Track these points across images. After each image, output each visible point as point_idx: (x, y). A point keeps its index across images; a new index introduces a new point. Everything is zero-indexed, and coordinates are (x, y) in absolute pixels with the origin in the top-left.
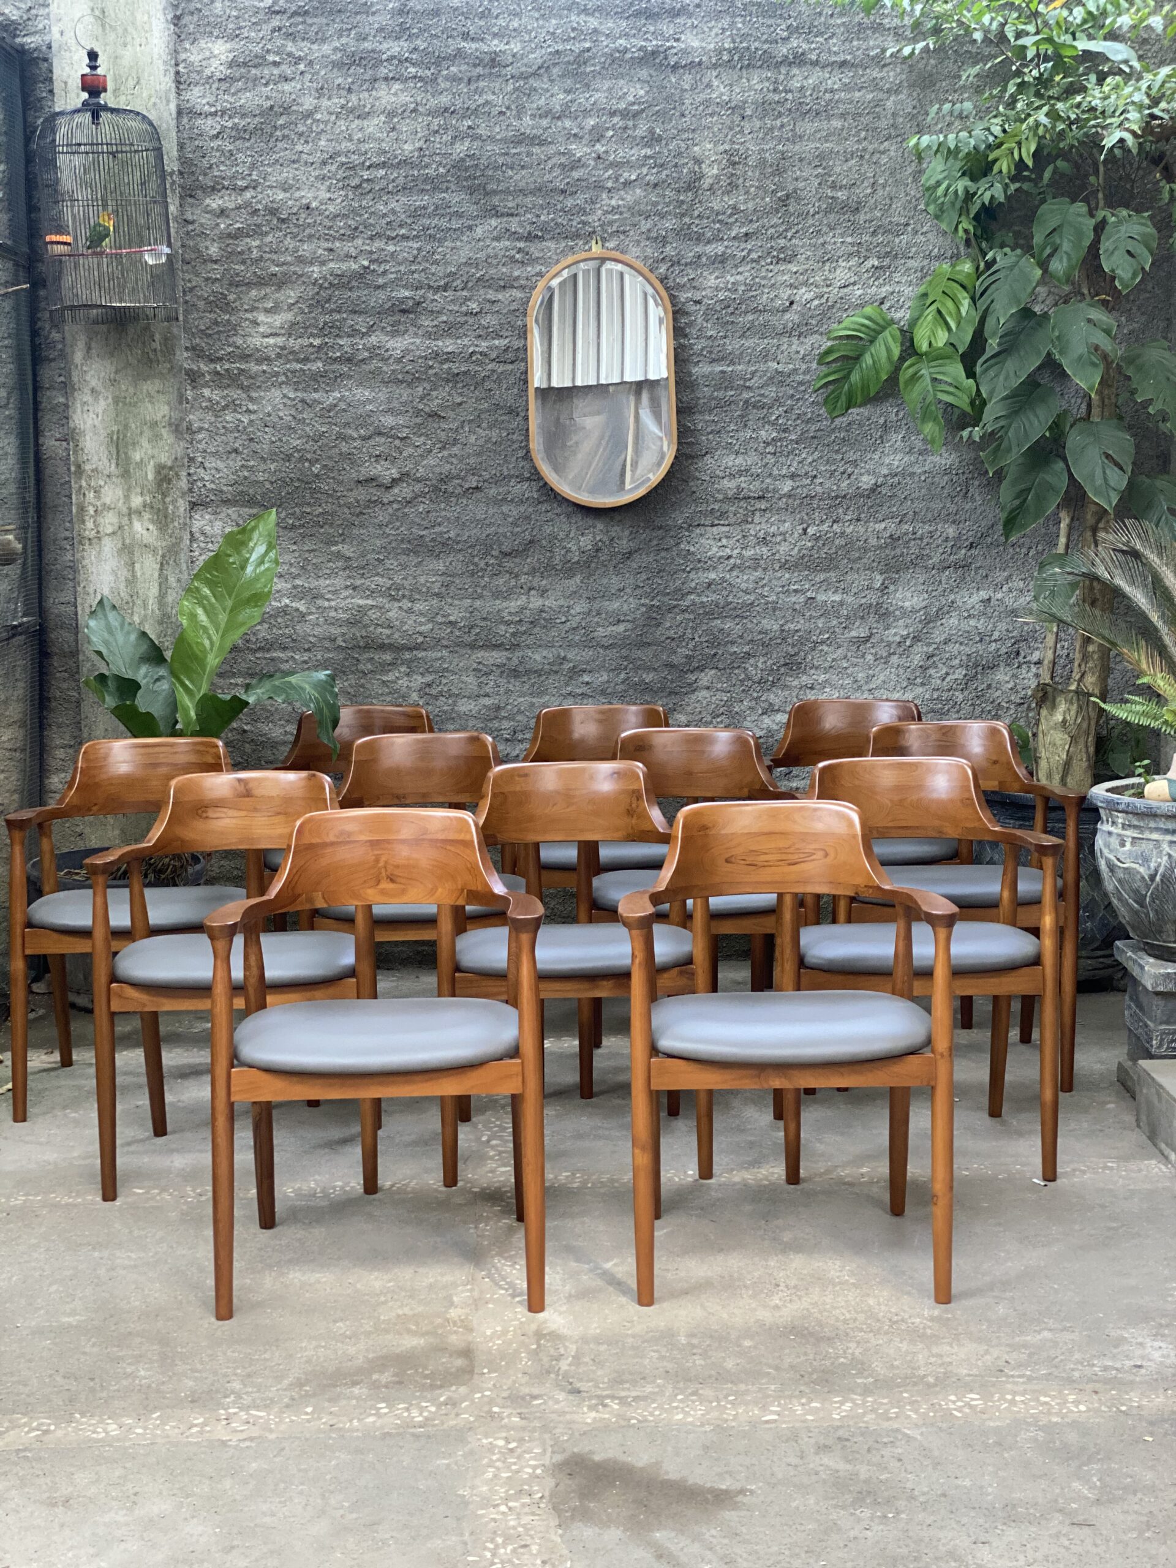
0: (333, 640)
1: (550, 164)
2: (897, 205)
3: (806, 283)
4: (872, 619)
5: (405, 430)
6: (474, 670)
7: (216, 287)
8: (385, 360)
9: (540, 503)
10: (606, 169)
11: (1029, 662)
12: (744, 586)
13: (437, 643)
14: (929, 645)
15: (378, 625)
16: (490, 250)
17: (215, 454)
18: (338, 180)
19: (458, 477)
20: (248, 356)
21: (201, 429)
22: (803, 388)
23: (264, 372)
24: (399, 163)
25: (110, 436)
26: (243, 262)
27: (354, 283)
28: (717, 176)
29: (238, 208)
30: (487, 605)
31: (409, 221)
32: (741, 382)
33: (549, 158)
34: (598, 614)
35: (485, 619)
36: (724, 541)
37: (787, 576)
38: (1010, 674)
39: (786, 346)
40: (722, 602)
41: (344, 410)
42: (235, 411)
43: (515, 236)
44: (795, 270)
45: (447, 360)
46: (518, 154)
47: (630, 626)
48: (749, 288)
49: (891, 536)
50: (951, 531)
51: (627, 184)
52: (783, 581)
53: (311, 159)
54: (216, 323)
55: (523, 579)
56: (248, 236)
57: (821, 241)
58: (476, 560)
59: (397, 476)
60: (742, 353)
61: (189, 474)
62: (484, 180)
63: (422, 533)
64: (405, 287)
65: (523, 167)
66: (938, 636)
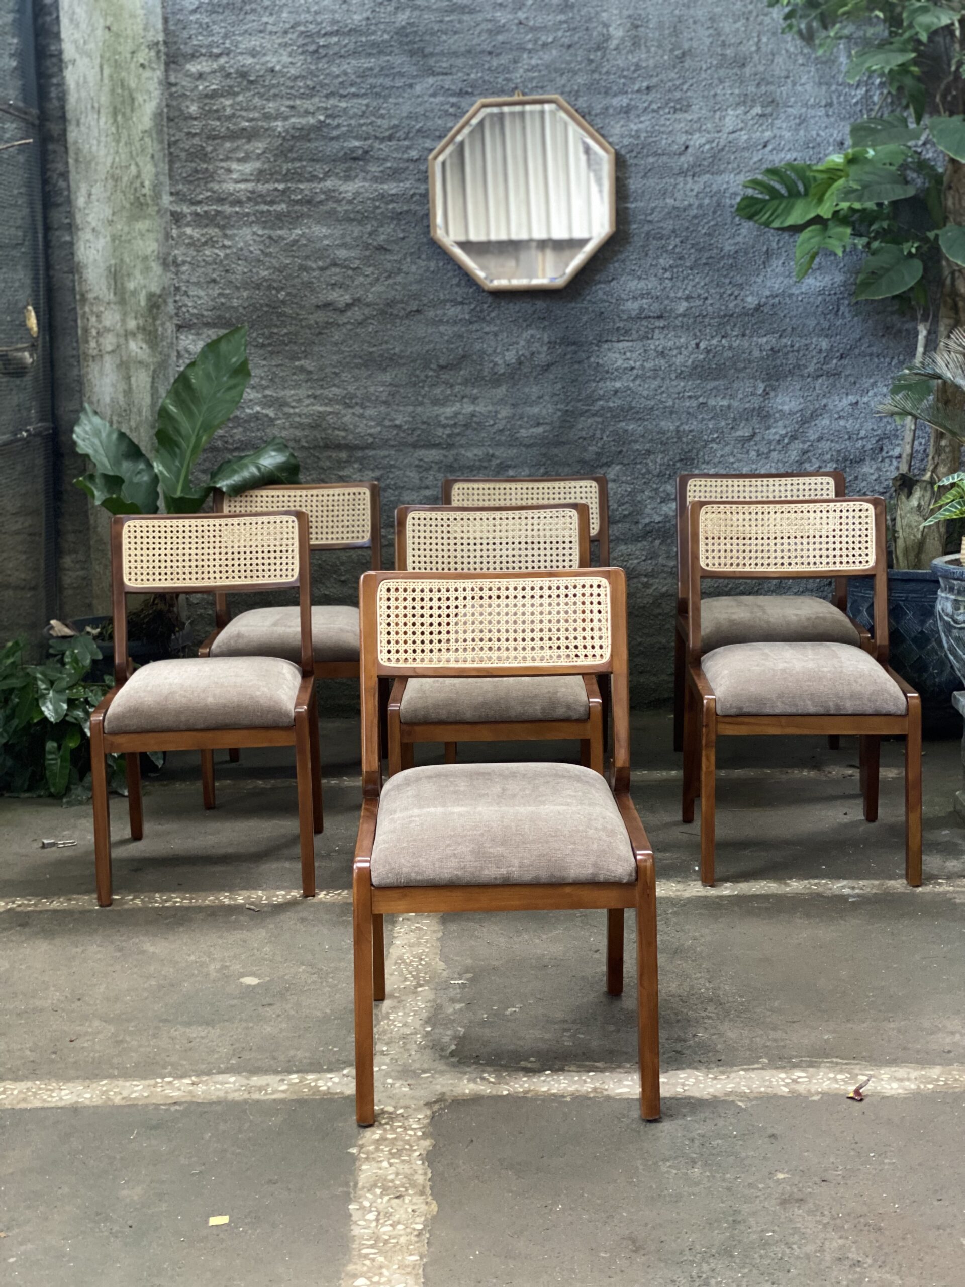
0: (297, 441)
1: (478, 29)
2: (779, 60)
3: (699, 130)
4: (755, 420)
5: (358, 262)
6: (417, 466)
7: (196, 141)
8: (339, 201)
9: (471, 323)
10: (527, 33)
11: (891, 457)
12: (645, 393)
13: (385, 444)
14: (804, 442)
15: (335, 429)
16: (427, 105)
17: (197, 284)
18: (299, 47)
19: (402, 302)
20: (223, 199)
21: (184, 262)
22: (696, 221)
23: (237, 213)
24: (350, 30)
25: (109, 268)
26: (219, 119)
27: (312, 136)
28: (623, 39)
29: (214, 72)
30: (429, 411)
31: (358, 81)
32: (643, 217)
33: (478, 25)
34: (521, 418)
35: (424, 423)
36: (628, 354)
37: (682, 384)
38: (874, 466)
39: (681, 185)
40: (626, 407)
41: (305, 245)
42: (213, 247)
43: (448, 92)
44: (689, 118)
45: (392, 201)
46: (451, 21)
47: (548, 428)
48: (651, 133)
49: (772, 349)
50: (824, 344)
51: (545, 45)
52: (679, 388)
53: (275, 29)
54: (196, 171)
55: (457, 388)
56: (222, 96)
57: (712, 93)
58: (418, 372)
59: (350, 301)
60: (643, 192)
61: (175, 301)
62: (422, 44)
63: (371, 350)
64: (356, 138)
65: (456, 33)
66: (812, 435)
